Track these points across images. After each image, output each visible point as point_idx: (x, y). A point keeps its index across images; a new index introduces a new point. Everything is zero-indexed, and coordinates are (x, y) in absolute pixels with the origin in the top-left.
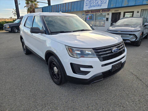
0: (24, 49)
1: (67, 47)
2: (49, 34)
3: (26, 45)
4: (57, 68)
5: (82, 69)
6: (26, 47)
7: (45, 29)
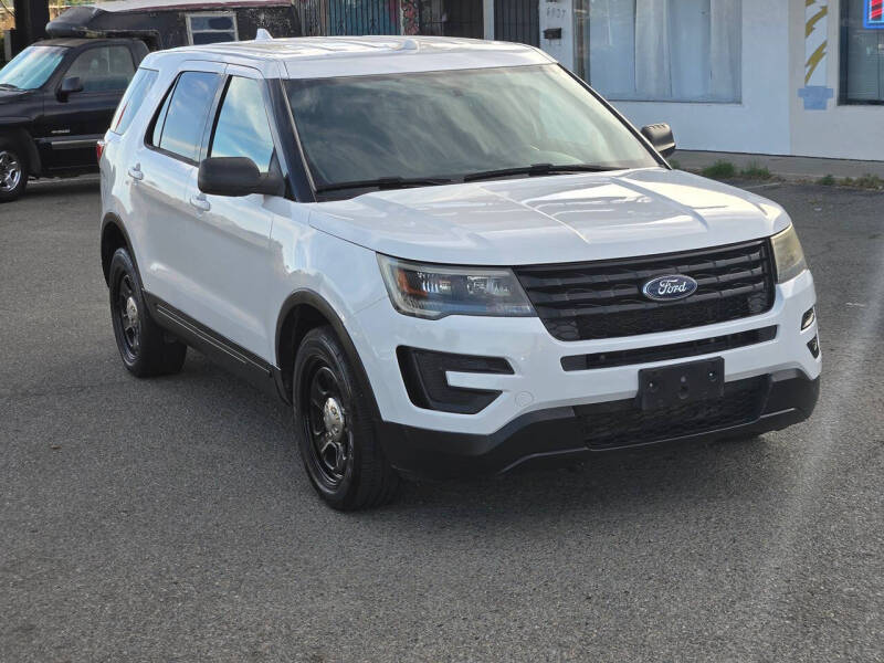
0: (124, 334)
1: (386, 262)
2: (307, 197)
3: (149, 287)
4: (342, 404)
5: (456, 379)
6: (149, 303)
7: (285, 171)
